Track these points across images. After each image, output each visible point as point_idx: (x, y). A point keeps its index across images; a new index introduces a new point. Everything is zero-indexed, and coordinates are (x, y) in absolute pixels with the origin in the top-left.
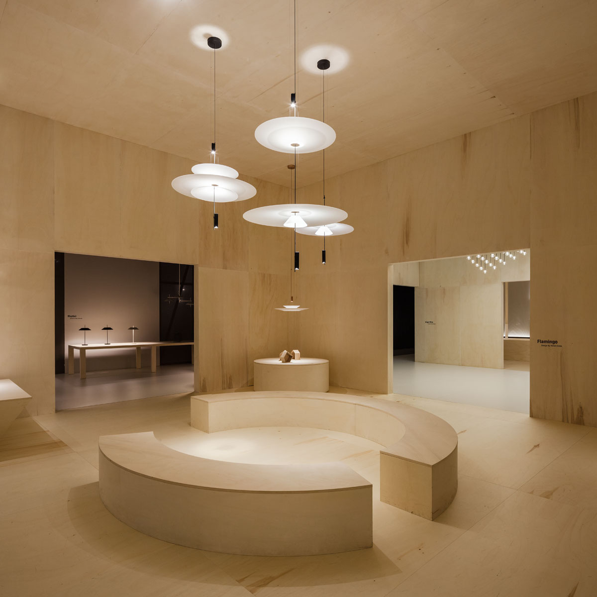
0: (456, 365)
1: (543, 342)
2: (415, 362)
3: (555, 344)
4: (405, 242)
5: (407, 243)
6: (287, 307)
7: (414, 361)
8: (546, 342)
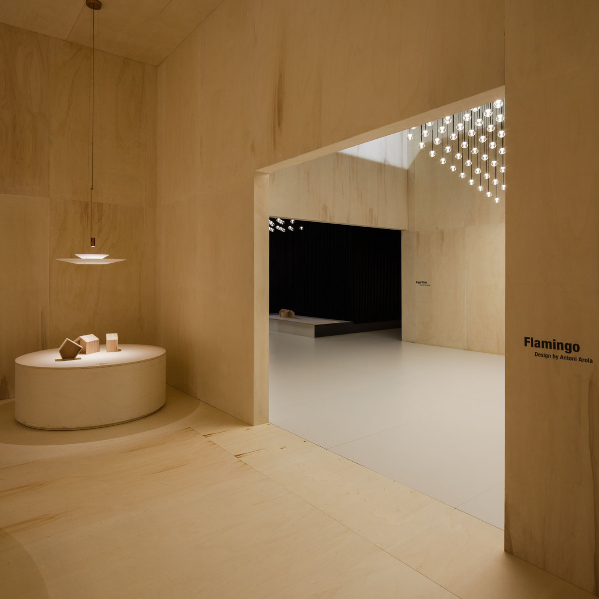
0: (460, 349)
1: (538, 344)
2: (403, 342)
3: (573, 354)
4: (277, 123)
5: (279, 125)
6: (83, 257)
7: (401, 340)
8: (546, 344)
